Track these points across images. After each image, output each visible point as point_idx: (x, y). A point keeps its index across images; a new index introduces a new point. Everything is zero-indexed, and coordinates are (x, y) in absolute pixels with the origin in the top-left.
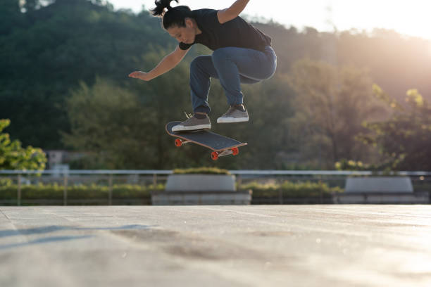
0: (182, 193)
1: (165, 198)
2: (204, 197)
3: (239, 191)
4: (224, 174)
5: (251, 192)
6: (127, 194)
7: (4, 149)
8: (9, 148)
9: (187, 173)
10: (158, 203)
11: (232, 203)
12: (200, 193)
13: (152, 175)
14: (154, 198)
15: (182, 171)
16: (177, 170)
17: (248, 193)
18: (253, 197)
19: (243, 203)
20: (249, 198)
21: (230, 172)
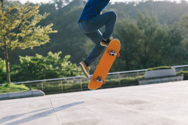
0: (153, 78)
1: (146, 81)
2: (163, 79)
3: (177, 75)
4: (170, 68)
5: (183, 75)
6: (127, 81)
7: (70, 68)
8: (72, 67)
9: (154, 70)
10: (143, 84)
11: (176, 80)
12: (161, 77)
13: (137, 72)
14: (140, 82)
15: (151, 69)
16: (149, 69)
17: (181, 75)
18: (184, 77)
19: (180, 80)
20: (182, 77)
21: (172, 67)
